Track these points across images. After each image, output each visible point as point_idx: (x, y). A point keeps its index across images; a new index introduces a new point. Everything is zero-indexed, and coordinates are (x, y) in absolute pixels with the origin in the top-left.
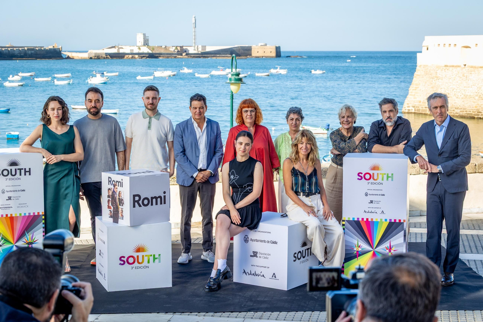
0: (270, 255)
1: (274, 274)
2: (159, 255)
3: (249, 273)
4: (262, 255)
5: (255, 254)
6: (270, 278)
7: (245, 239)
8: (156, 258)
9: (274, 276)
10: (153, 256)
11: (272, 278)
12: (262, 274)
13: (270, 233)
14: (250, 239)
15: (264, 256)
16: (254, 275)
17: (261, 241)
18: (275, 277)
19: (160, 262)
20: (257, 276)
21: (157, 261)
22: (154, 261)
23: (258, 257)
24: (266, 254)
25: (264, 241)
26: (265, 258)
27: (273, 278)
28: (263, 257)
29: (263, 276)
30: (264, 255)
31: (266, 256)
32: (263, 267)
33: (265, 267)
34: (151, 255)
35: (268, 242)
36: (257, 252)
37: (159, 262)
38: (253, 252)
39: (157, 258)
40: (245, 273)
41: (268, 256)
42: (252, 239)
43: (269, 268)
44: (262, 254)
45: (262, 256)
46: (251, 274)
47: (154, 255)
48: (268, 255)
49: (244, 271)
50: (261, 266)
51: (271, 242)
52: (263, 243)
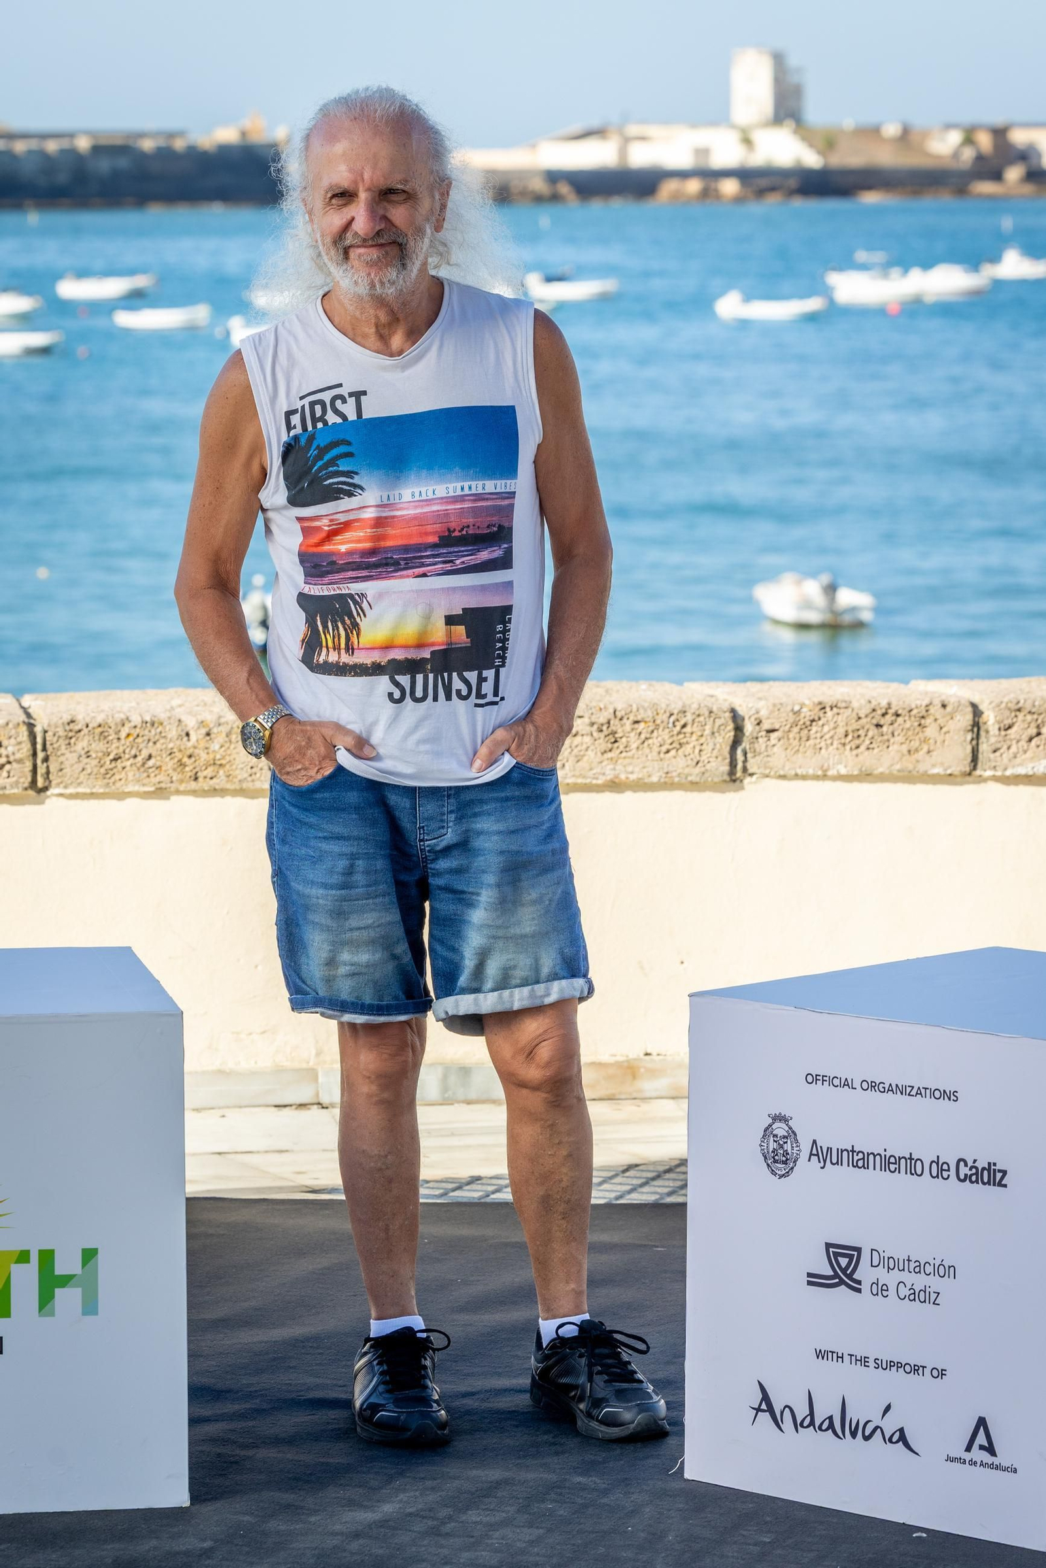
0: (947, 1271)
1: (982, 1422)
2: (89, 1255)
3: (802, 1412)
4: (896, 1276)
5: (844, 1262)
6: (950, 1459)
7: (772, 1145)
8: (65, 1281)
9: (981, 1439)
10: (34, 1258)
11: (967, 1456)
12: (890, 1425)
13: (951, 1096)
14: (806, 1147)
15: (909, 1278)
16: (831, 1426)
17: (889, 1163)
18: (990, 1449)
19: (90, 1307)
20: (854, 1434)
21: (67, 1299)
22: (45, 1300)
23: (865, 1287)
24: (920, 1268)
25: (911, 1165)
26: (914, 1296)
27: (978, 1455)
28: (904, 1291)
29: (903, 1439)
30: (905, 1276)
31: (919, 1281)
32: (900, 1366)
33: (916, 1369)
34: (23, 1257)
35: (940, 1169)
36: (859, 1250)
37: (85, 1313)
38: (828, 1246)
39: (71, 1277)
40: (771, 1410)
41: (935, 1283)
42: (823, 1143)
43: (942, 1373)
44: (891, 1264)
45: (891, 1279)
46: (812, 1423)
47: (47, 1257)
48: (936, 1271)
49: (766, 1397)
50: (885, 1357)
51: (964, 1171)
52: (903, 1178)
